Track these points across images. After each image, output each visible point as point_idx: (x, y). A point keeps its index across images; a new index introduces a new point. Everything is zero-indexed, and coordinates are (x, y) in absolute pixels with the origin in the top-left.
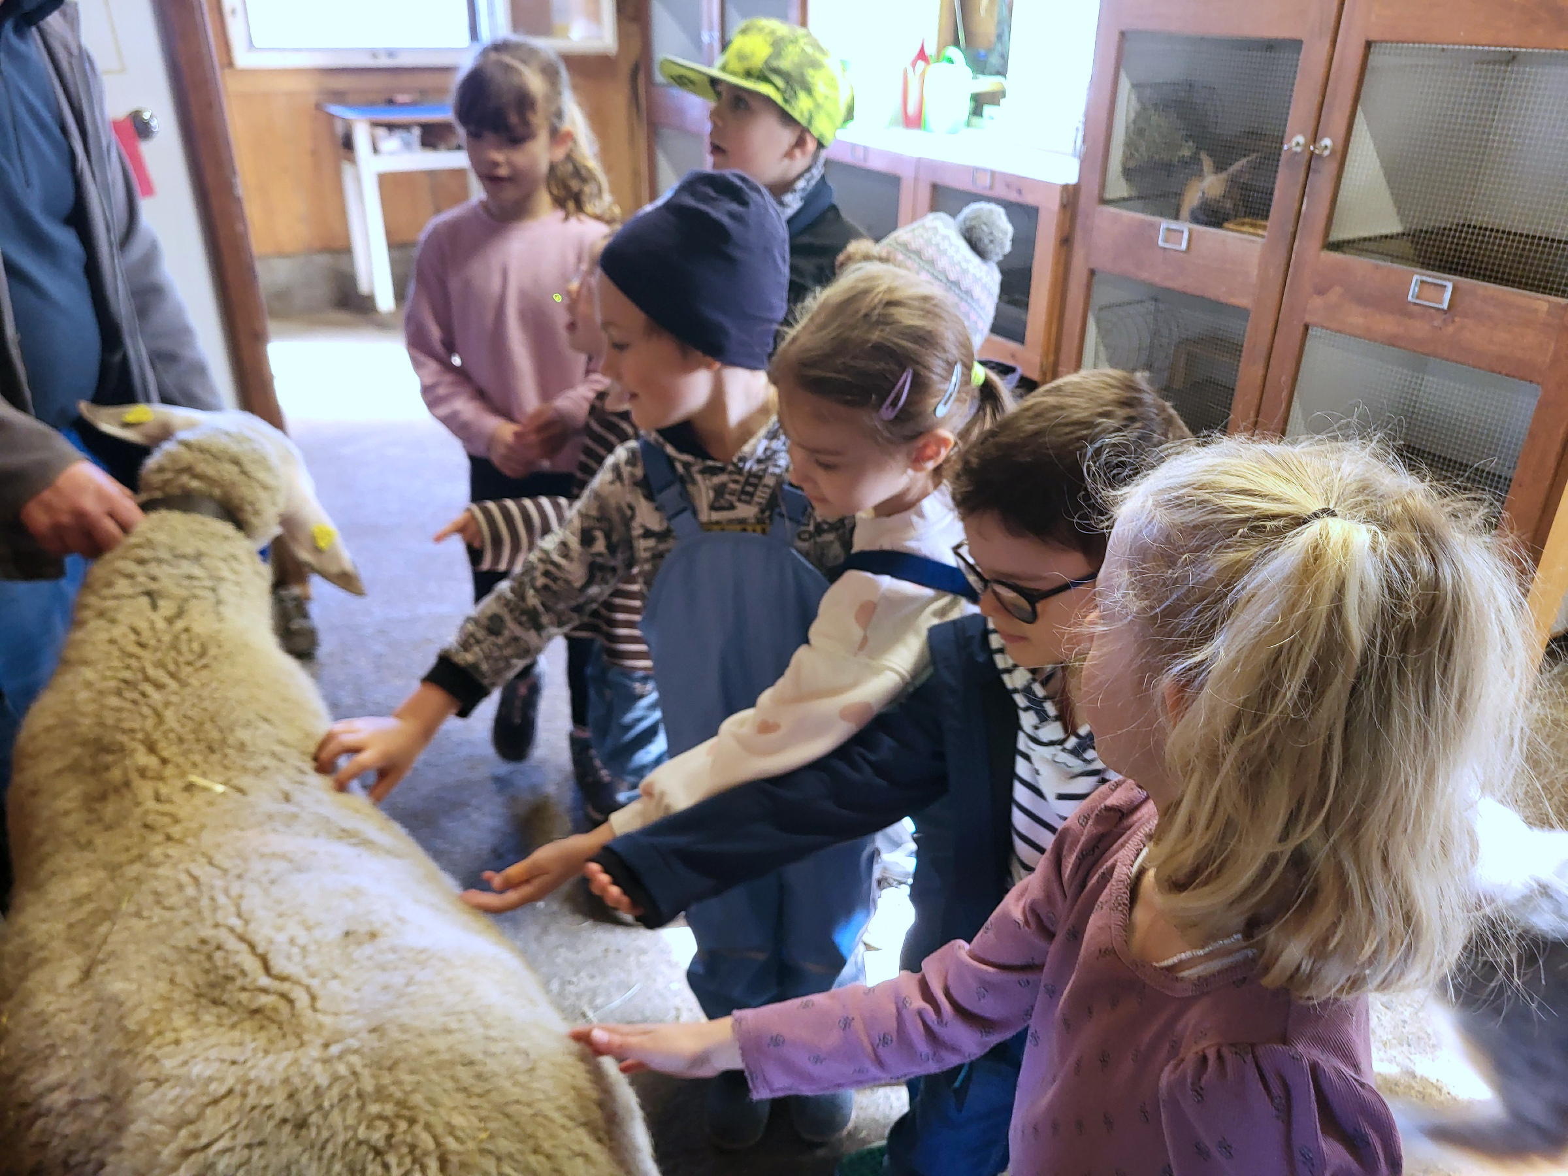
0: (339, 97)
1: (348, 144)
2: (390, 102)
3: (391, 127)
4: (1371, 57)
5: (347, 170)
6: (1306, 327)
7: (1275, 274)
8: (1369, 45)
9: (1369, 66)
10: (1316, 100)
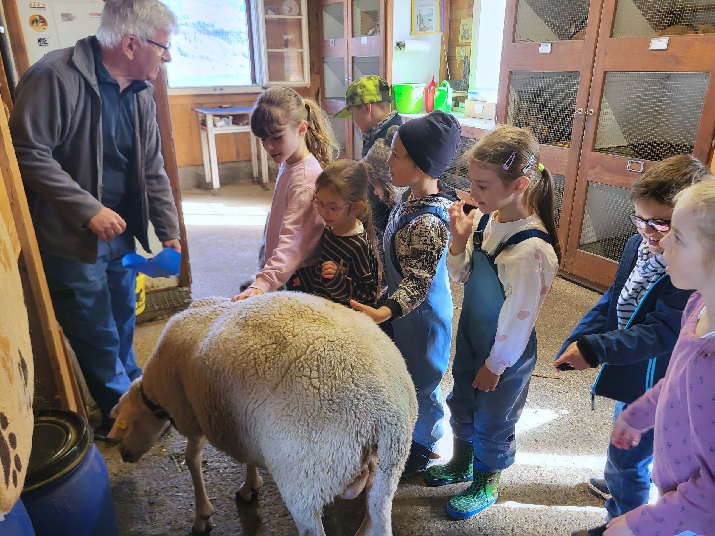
0: (200, 106)
1: (204, 123)
2: (220, 107)
3: (221, 116)
4: (607, 77)
5: (203, 134)
6: (588, 182)
7: (574, 162)
8: (605, 73)
9: (606, 80)
10: (587, 94)
